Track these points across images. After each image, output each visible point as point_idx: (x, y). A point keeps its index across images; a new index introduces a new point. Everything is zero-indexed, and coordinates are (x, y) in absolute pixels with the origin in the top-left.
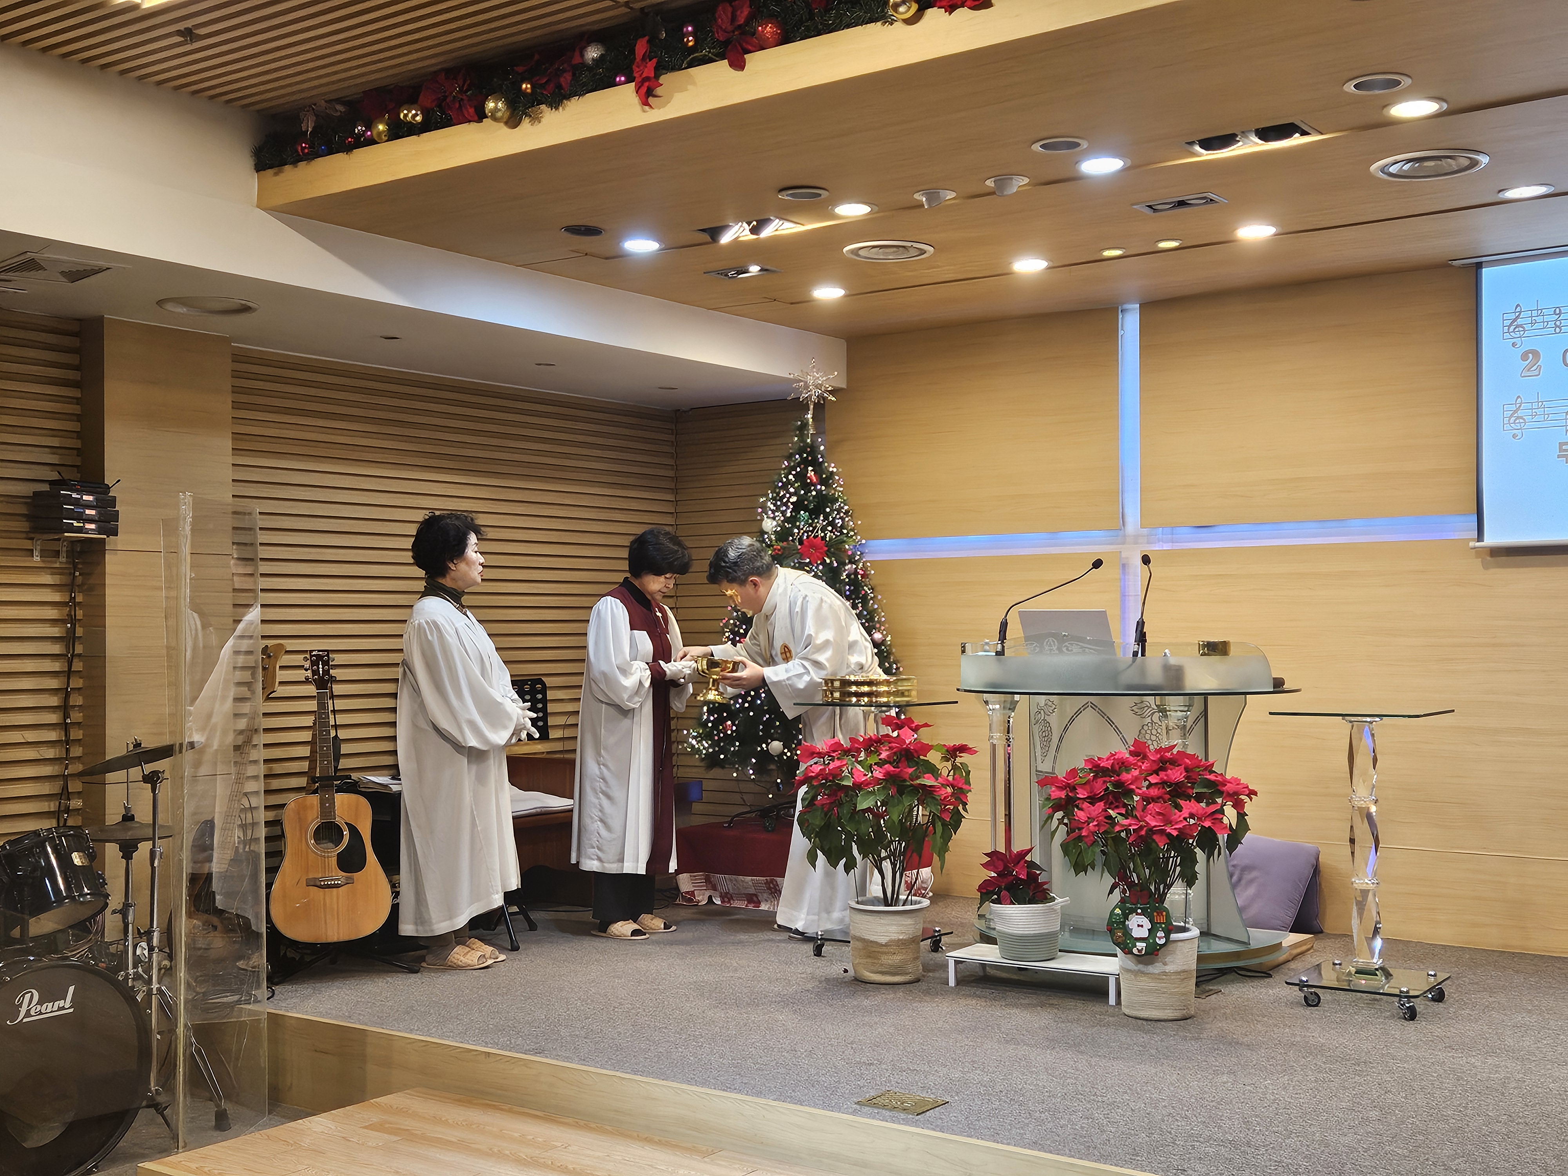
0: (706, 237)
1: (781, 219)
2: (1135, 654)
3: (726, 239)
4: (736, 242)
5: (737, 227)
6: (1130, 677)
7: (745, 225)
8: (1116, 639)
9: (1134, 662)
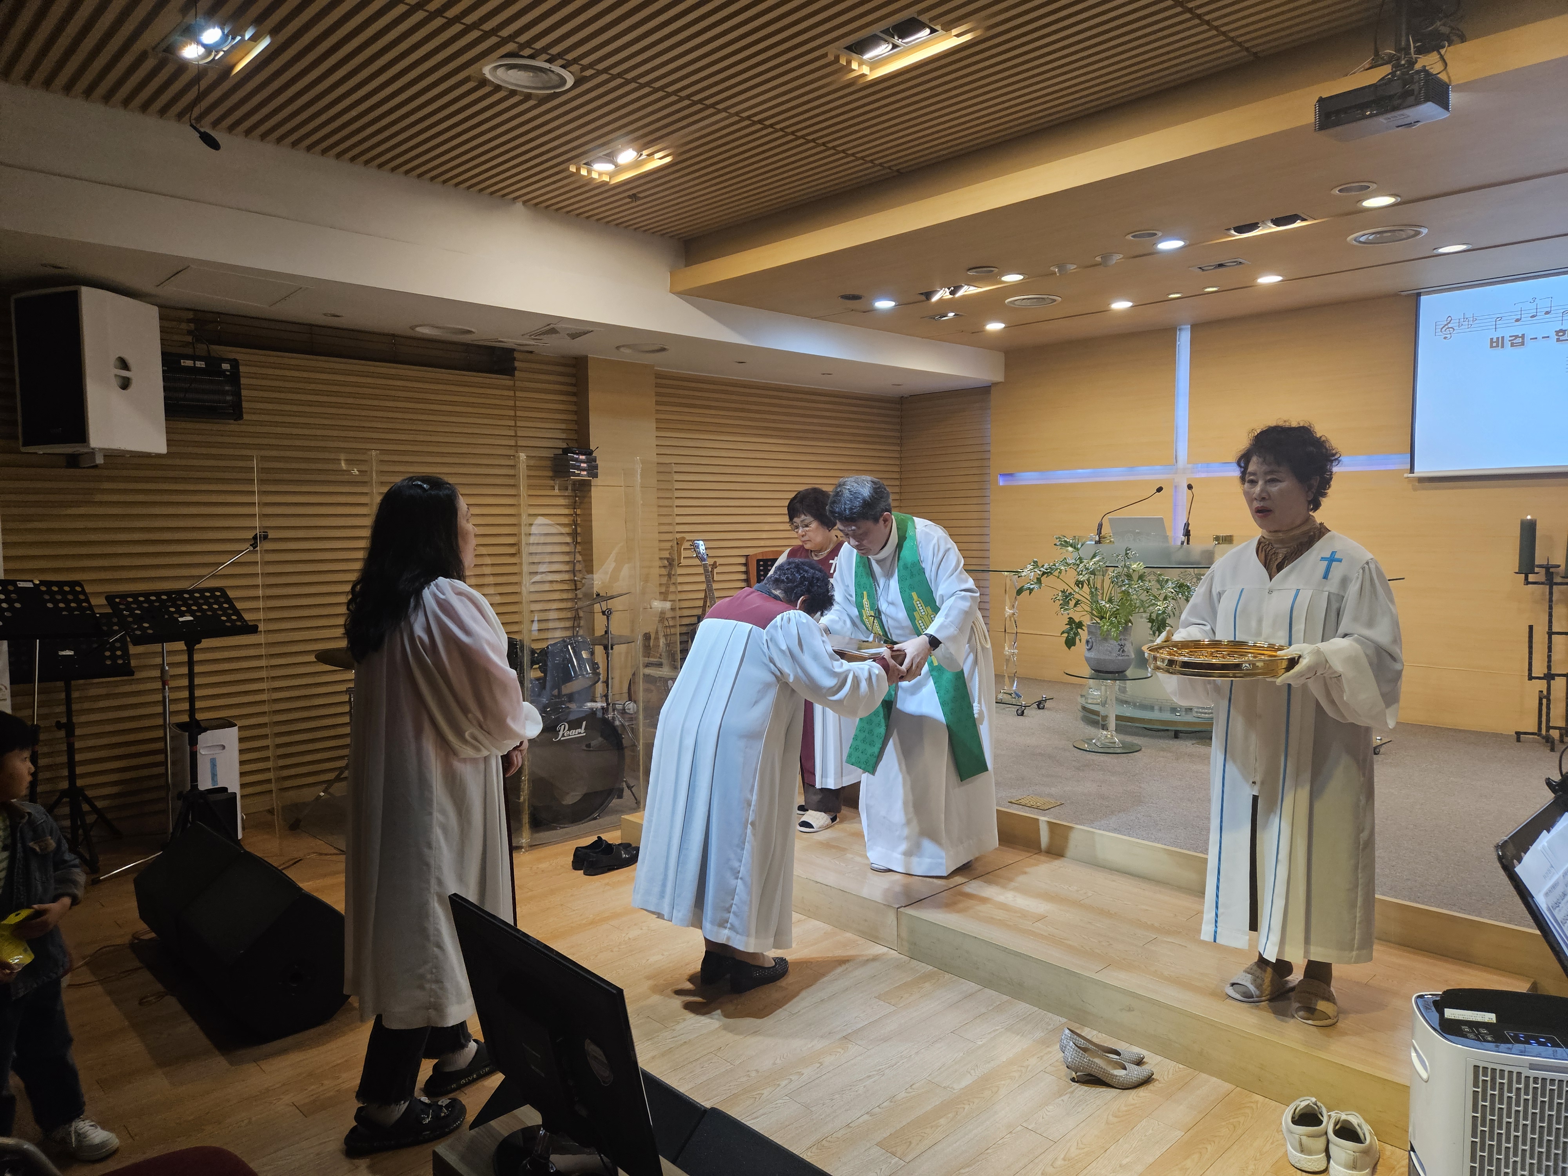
0: (923, 298)
1: (968, 285)
2: (1182, 543)
3: (935, 298)
4: (941, 300)
5: (942, 291)
6: (1180, 556)
7: (947, 289)
8: (1169, 533)
9: (1181, 547)
